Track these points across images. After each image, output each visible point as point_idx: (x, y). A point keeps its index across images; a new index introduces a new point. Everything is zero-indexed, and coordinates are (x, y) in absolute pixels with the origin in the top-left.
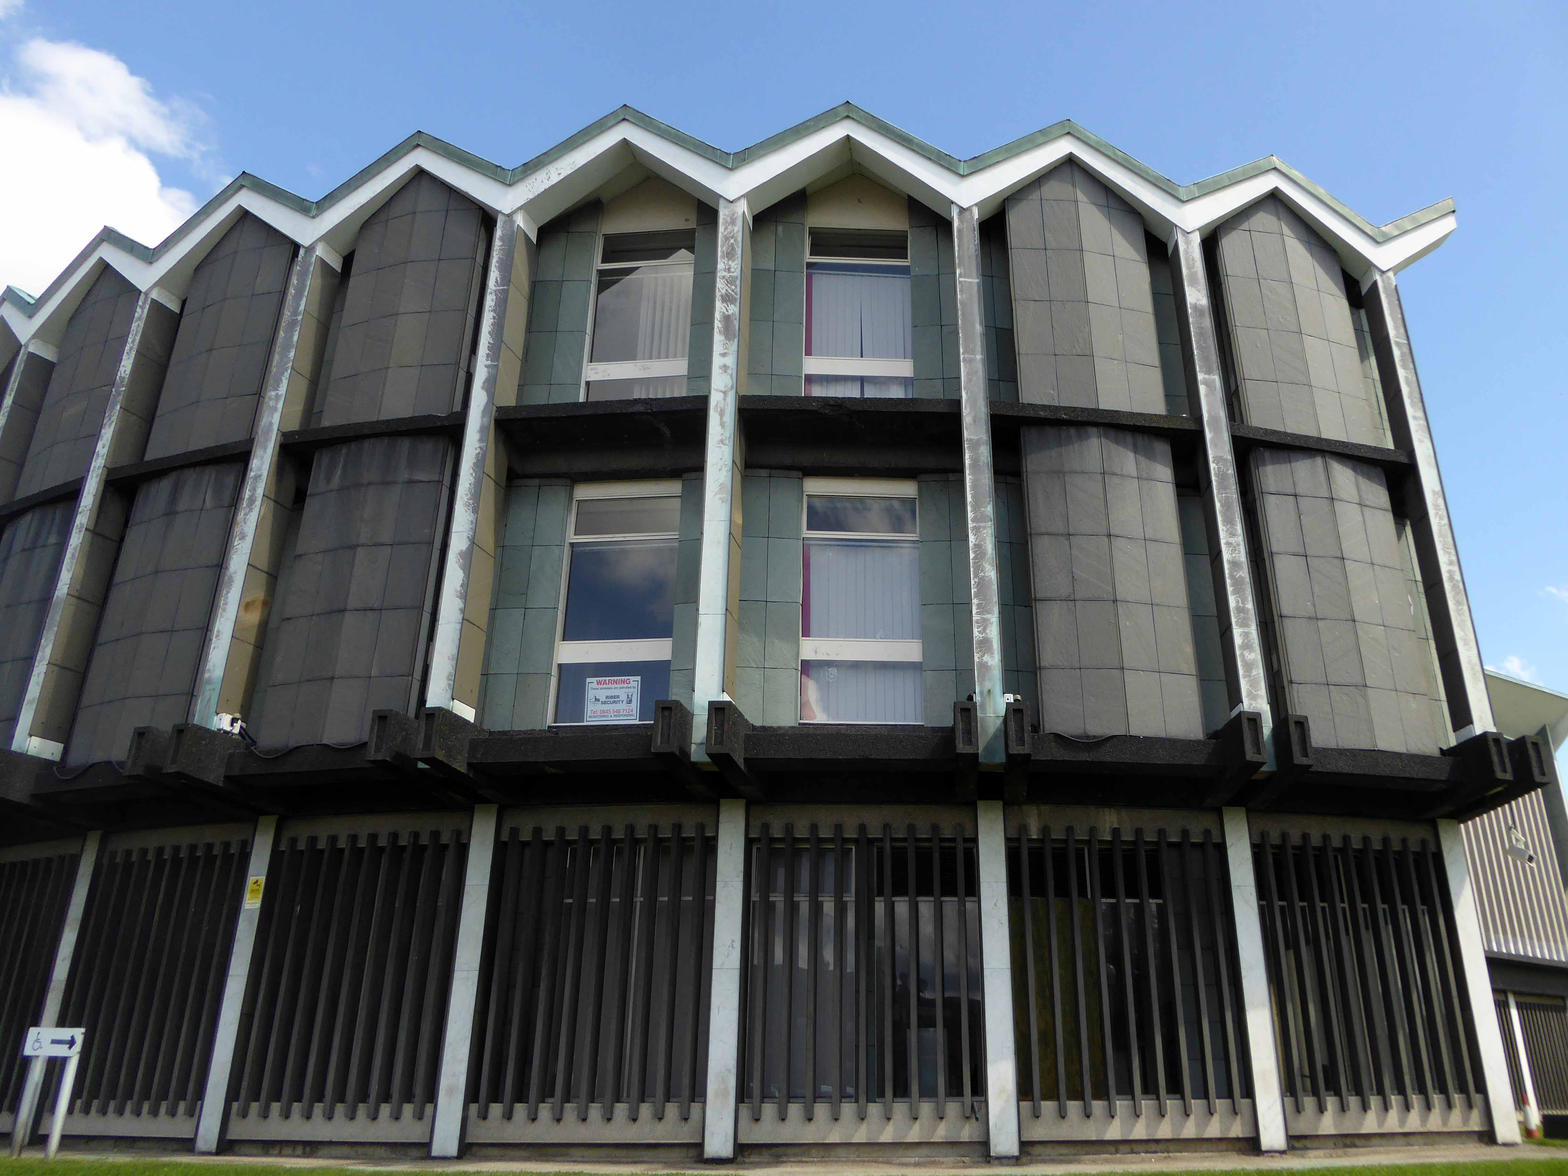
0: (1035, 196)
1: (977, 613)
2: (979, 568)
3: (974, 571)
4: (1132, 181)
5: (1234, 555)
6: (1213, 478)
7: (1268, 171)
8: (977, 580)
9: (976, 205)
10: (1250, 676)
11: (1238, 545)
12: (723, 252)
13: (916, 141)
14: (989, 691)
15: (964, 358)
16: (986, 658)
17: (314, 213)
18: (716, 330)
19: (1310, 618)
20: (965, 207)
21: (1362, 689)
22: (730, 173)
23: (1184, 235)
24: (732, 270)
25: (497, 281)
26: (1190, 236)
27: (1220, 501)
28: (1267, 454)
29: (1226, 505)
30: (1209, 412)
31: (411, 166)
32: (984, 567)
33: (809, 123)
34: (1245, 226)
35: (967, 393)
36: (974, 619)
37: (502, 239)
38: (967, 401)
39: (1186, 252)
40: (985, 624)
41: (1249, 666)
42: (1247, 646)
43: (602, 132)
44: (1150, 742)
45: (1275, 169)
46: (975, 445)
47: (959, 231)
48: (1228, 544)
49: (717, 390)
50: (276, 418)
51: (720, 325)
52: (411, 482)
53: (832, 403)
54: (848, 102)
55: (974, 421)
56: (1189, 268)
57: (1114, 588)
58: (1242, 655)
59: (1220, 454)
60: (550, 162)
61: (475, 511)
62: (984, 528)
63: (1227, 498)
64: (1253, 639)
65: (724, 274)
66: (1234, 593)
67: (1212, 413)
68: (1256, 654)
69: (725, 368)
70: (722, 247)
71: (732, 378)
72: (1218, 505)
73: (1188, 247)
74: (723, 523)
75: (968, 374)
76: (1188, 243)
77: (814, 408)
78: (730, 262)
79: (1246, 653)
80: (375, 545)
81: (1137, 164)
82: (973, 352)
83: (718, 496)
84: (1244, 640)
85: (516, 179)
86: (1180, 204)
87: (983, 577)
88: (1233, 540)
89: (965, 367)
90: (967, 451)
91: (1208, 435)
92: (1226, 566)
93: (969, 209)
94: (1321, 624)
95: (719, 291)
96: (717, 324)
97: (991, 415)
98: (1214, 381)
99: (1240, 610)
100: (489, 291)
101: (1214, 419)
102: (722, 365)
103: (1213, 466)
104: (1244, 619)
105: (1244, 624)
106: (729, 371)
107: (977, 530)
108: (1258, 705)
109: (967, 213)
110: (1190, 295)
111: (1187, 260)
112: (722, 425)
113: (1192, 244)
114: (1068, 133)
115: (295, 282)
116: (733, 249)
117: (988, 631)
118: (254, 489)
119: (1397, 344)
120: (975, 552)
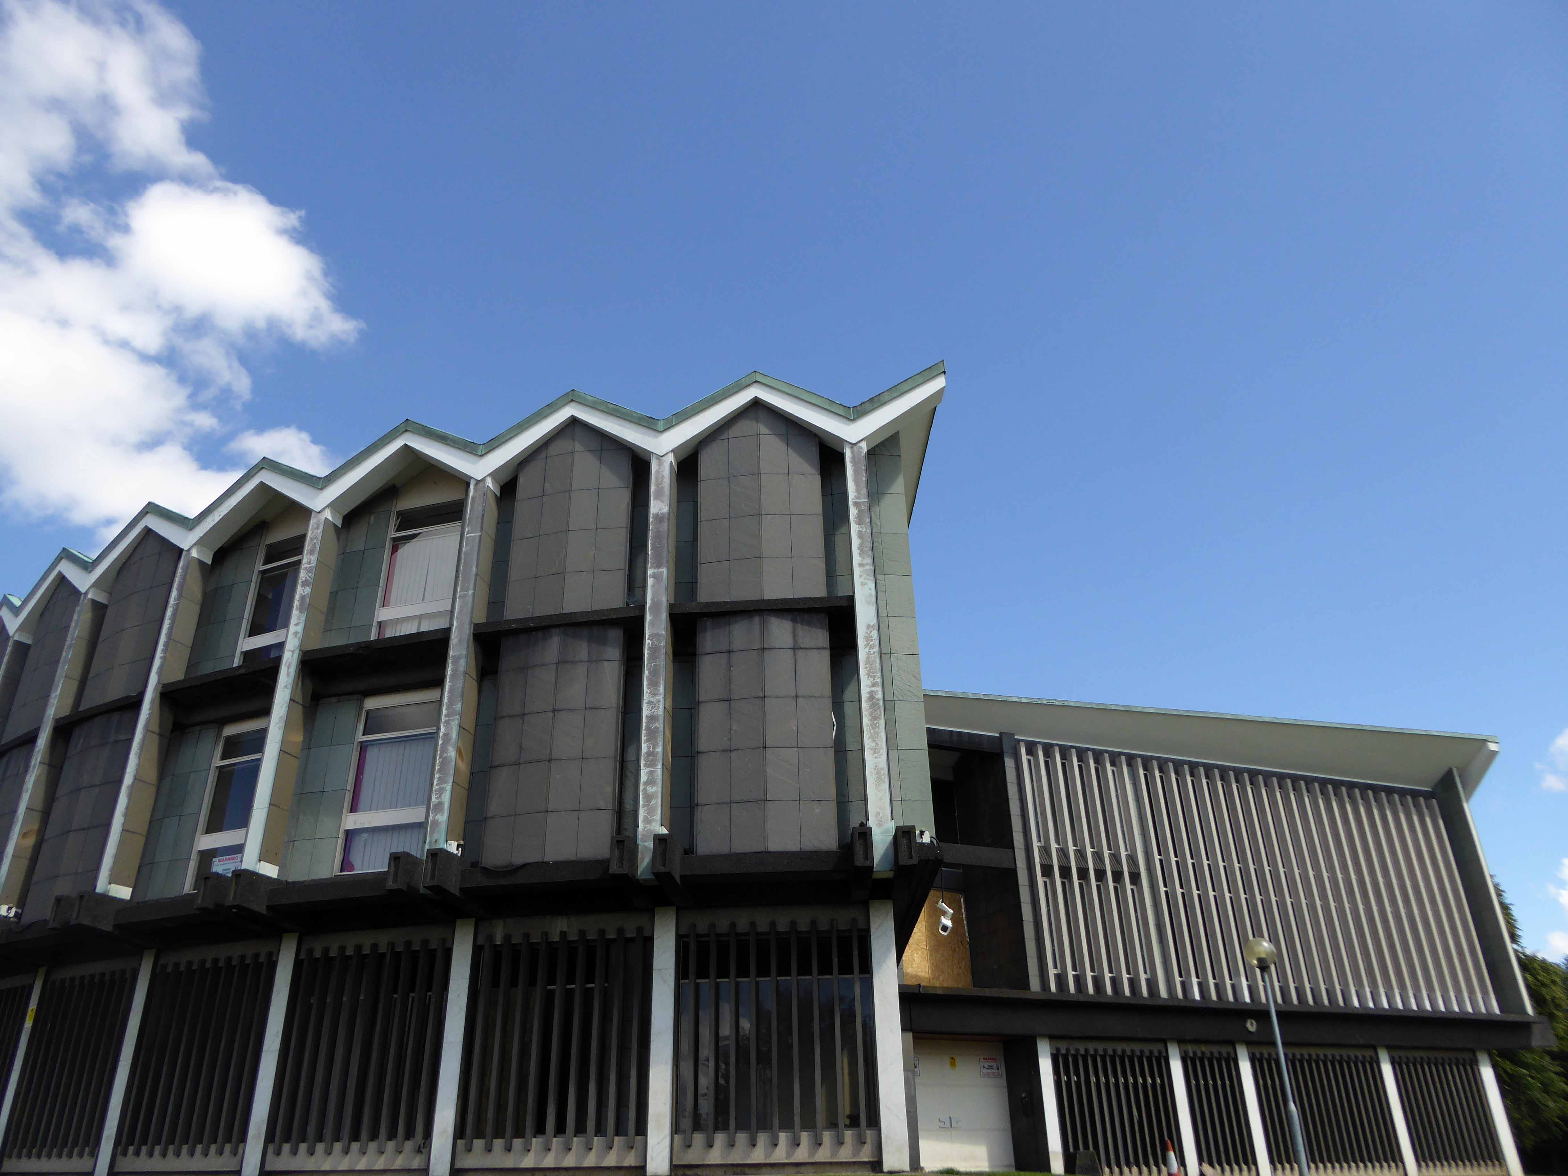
0: (543, 455)
1: (437, 784)
2: (444, 750)
3: (440, 754)
4: (620, 425)
5: (653, 711)
6: (646, 652)
7: (749, 385)
8: (441, 760)
9: (489, 475)
10: (648, 805)
11: (658, 702)
12: (308, 550)
13: (451, 437)
14: (436, 841)
15: (460, 595)
16: (438, 817)
17: (90, 570)
18: (295, 607)
19: (724, 751)
20: (479, 479)
21: (762, 803)
22: (322, 491)
23: (658, 459)
24: (312, 562)
25: (175, 598)
26: (664, 458)
27: (648, 670)
28: (709, 623)
29: (654, 672)
30: (652, 599)
31: (143, 527)
32: (447, 749)
33: (378, 442)
34: (725, 436)
35: (457, 622)
36: (434, 789)
37: (182, 568)
38: (456, 627)
39: (657, 471)
40: (441, 791)
41: (649, 798)
42: (651, 782)
43: (248, 480)
44: (558, 865)
45: (756, 381)
46: (456, 659)
47: (473, 498)
48: (649, 703)
49: (288, 651)
50: (52, 712)
51: (298, 604)
52: (116, 742)
53: (363, 645)
54: (407, 419)
55: (459, 641)
56: (657, 485)
57: (550, 750)
58: (645, 789)
59: (655, 632)
60: (214, 510)
61: (139, 758)
62: (453, 720)
63: (656, 665)
64: (658, 775)
65: (307, 566)
66: (646, 741)
67: (656, 600)
68: (657, 787)
69: (296, 633)
70: (308, 547)
71: (299, 640)
72: (646, 673)
73: (660, 468)
74: (278, 744)
75: (461, 607)
76: (660, 464)
77: (351, 652)
78: (311, 557)
79: (648, 788)
80: (91, 786)
81: (624, 410)
82: (467, 589)
83: (277, 726)
84: (648, 778)
85: (195, 524)
86: (657, 434)
87: (446, 757)
88: (654, 699)
89: (459, 602)
90: (450, 665)
91: (648, 617)
92: (644, 720)
93: (483, 480)
94: (733, 754)
95: (301, 579)
96: (296, 603)
97: (474, 635)
98: (662, 573)
99: (649, 754)
100: (170, 605)
101: (656, 605)
102: (294, 631)
103: (647, 642)
104: (652, 760)
105: (651, 764)
106: (298, 636)
107: (447, 723)
108: (652, 828)
109: (481, 484)
110: (654, 507)
111: (657, 478)
112: (288, 675)
113: (664, 464)
114: (572, 400)
115: (76, 618)
116: (315, 547)
117: (443, 796)
118: (36, 759)
119: (856, 504)
120: (443, 740)
